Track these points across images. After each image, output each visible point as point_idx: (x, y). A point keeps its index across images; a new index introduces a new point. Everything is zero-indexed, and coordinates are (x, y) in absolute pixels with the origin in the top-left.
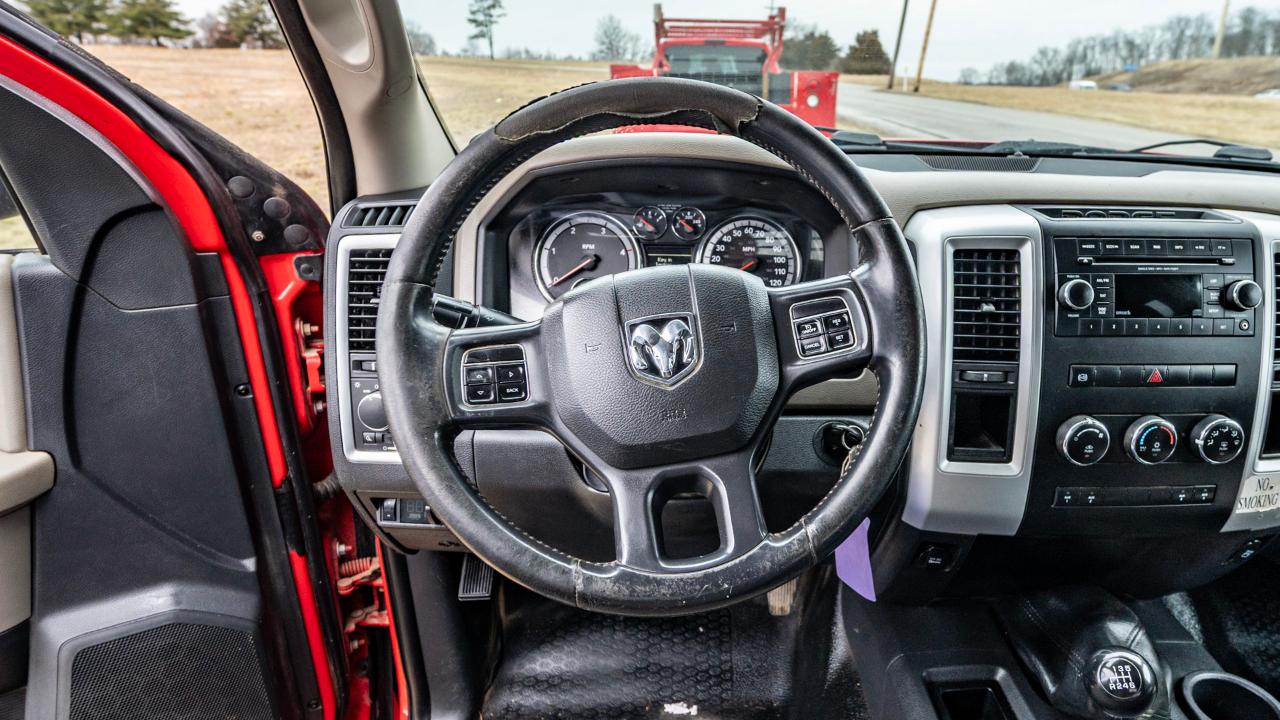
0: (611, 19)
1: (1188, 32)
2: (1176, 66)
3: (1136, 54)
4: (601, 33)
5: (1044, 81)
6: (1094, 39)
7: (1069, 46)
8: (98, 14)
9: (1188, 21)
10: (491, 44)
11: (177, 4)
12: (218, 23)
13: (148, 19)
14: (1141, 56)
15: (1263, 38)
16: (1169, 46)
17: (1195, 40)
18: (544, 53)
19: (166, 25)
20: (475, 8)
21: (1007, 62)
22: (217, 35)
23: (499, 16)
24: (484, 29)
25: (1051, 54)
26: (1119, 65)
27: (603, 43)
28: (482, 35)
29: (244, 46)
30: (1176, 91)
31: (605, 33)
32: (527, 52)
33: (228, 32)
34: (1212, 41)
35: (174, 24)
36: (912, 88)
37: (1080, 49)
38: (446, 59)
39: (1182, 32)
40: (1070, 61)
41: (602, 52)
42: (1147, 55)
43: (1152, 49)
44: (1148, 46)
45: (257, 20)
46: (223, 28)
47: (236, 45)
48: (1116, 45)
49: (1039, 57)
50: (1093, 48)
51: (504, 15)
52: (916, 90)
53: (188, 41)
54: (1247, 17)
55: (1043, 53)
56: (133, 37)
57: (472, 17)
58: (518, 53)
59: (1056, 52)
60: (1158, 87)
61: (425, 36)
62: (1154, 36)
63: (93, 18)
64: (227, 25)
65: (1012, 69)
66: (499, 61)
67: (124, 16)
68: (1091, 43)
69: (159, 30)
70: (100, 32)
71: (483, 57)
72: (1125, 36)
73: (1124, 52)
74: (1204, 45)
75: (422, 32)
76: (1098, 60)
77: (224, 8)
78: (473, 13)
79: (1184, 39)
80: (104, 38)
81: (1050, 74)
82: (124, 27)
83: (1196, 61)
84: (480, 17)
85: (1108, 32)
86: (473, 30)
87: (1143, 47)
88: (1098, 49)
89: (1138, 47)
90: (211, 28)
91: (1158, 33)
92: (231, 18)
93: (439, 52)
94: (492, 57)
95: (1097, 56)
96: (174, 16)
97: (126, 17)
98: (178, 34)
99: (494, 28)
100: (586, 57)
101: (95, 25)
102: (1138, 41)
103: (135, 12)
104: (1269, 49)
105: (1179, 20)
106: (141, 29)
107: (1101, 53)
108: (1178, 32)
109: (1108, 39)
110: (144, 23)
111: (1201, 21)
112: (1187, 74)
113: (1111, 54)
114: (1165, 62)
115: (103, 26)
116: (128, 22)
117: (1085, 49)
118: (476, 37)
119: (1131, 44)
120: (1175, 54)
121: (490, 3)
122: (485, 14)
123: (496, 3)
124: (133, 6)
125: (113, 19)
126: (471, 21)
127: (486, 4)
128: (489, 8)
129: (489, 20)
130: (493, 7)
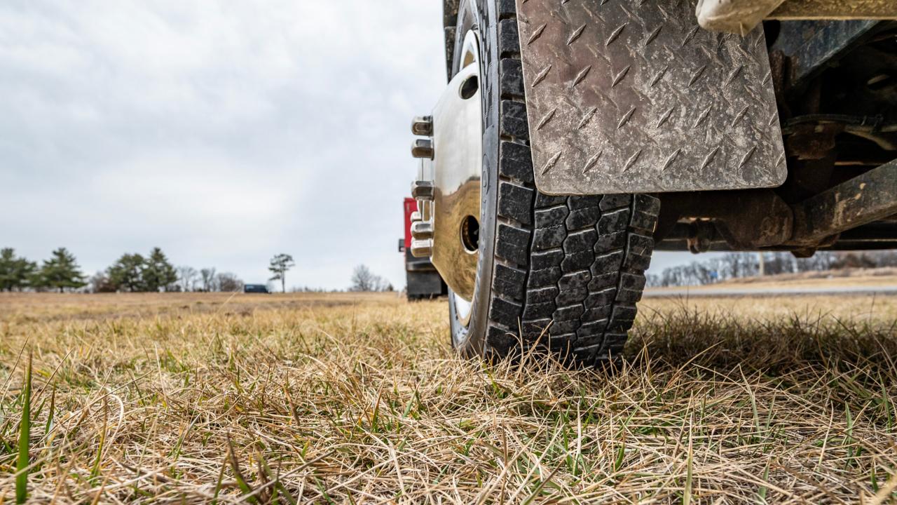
0: (363, 267)
1: (740, 262)
2: (736, 281)
3: (709, 276)
4: (355, 275)
6: (679, 268)
7: (664, 273)
8: (25, 274)
10: (283, 283)
11: (79, 267)
12: (104, 278)
13: (58, 276)
14: (712, 278)
15: (790, 263)
17: (745, 266)
18: (318, 289)
19: (69, 280)
20: (274, 261)
22: (101, 286)
23: (290, 266)
24: (279, 274)
27: (357, 282)
28: (278, 277)
29: (118, 292)
31: (359, 276)
32: (306, 289)
33: (109, 283)
34: (757, 267)
35: (75, 279)
37: (671, 275)
39: (736, 262)
41: (356, 287)
42: (716, 277)
43: (719, 272)
44: (716, 271)
45: (130, 275)
46: (106, 281)
47: (113, 291)
48: (694, 271)
50: (680, 274)
51: (293, 265)
53: (83, 288)
56: (46, 288)
57: (272, 267)
58: (300, 290)
61: (239, 281)
62: (718, 265)
63: (24, 278)
64: (109, 280)
66: (288, 294)
67: (42, 275)
68: (678, 271)
69: (64, 282)
70: (25, 285)
71: (278, 291)
72: (699, 266)
73: (700, 275)
74: (752, 268)
75: (237, 279)
77: (110, 268)
78: (273, 264)
79: (739, 266)
80: (26, 289)
82: (41, 282)
83: (749, 278)
84: (278, 267)
86: (272, 274)
87: (713, 272)
88: (683, 274)
89: (709, 272)
90: (98, 280)
92: (113, 275)
94: (284, 292)
95: (683, 278)
96: (76, 274)
97: (45, 276)
98: (77, 285)
99: (286, 273)
100: (345, 290)
101: (23, 281)
102: (708, 268)
103: (50, 272)
104: (796, 270)
106: (52, 282)
107: (686, 276)
108: (733, 261)
109: (689, 267)
110: (55, 279)
115: (27, 281)
116: (44, 279)
117: (675, 274)
118: (274, 278)
121: (284, 258)
122: (281, 265)
123: (288, 258)
124: (50, 268)
125: (35, 278)
126: (271, 269)
127: (282, 259)
128: (284, 261)
129: (283, 268)
130: (287, 260)
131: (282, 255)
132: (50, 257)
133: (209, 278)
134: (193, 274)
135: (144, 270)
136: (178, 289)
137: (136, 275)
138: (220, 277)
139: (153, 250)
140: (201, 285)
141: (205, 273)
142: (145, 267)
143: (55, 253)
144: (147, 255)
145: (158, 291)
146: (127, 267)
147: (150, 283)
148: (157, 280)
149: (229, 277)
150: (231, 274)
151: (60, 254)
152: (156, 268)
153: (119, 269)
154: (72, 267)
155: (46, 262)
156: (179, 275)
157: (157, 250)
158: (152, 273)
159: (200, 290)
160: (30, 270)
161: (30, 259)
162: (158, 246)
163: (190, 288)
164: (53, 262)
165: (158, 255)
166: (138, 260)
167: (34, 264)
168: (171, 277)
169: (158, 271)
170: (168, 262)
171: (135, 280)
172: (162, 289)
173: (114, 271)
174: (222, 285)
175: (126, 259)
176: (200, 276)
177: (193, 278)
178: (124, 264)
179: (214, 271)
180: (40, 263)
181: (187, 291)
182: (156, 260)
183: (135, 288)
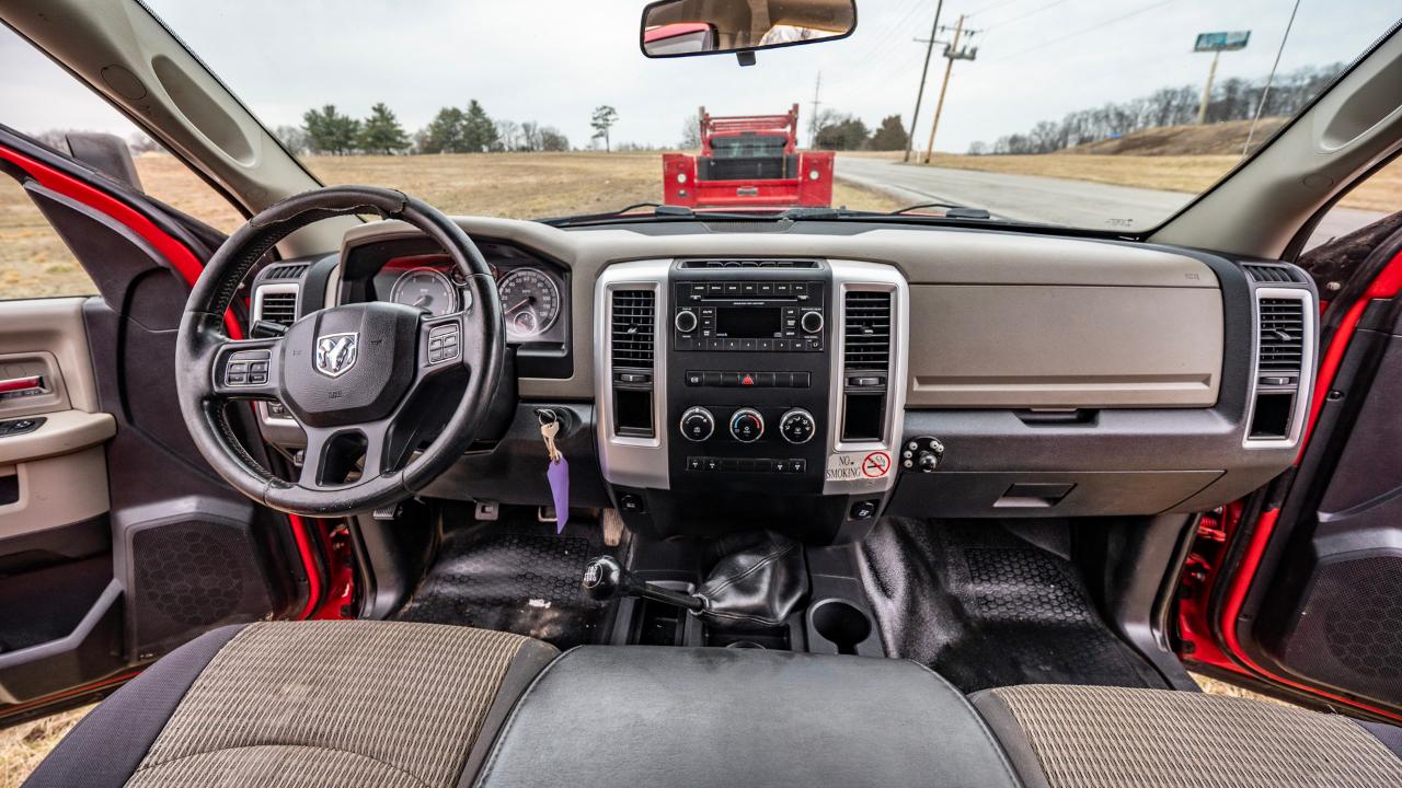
1: (1174, 103)
2: (1161, 132)
3: (1125, 123)
4: (687, 128)
5: (1042, 150)
6: (1087, 113)
7: (1065, 120)
8: (352, 135)
9: (1174, 93)
10: (608, 140)
11: (401, 124)
12: (427, 137)
13: (382, 136)
14: (1129, 125)
15: (1246, 104)
16: (1156, 116)
17: (1180, 109)
18: (645, 146)
19: (394, 140)
20: (596, 116)
21: (1010, 134)
22: (425, 145)
23: (613, 120)
24: (603, 130)
25: (1048, 127)
26: (1109, 132)
27: (688, 136)
28: (601, 135)
29: (443, 152)
30: (1161, 154)
31: (691, 129)
32: (634, 145)
33: (432, 143)
34: (1197, 109)
35: (399, 138)
36: (924, 160)
37: (1075, 121)
38: (576, 154)
39: (1169, 103)
40: (1066, 132)
41: (687, 143)
42: (1136, 124)
43: (1140, 119)
44: (1136, 117)
45: (451, 133)
46: (429, 140)
47: (437, 151)
48: (1107, 116)
49: (1038, 130)
50: (1086, 120)
51: (617, 119)
52: (927, 161)
53: (408, 151)
54: (1231, 87)
55: (1042, 126)
56: (373, 150)
57: (594, 122)
58: (627, 147)
59: (1053, 125)
60: (1144, 151)
62: (1141, 108)
63: (350, 139)
64: (432, 137)
65: (1014, 140)
66: (614, 153)
67: (366, 135)
68: (1085, 116)
69: (389, 143)
70: (353, 147)
71: (602, 151)
72: (1116, 109)
73: (1115, 122)
74: (1189, 114)
75: (560, 135)
76: (1090, 129)
77: (430, 125)
78: (595, 119)
79: (1171, 108)
80: (355, 151)
81: (1047, 143)
82: (368, 143)
83: (1181, 127)
84: (600, 122)
85: (1100, 106)
86: (595, 131)
87: (1132, 117)
88: (1090, 121)
89: (1127, 117)
90: (421, 139)
91: (1147, 105)
92: (435, 133)
93: (571, 148)
94: (608, 150)
95: (1090, 126)
96: (400, 133)
97: (370, 136)
98: (400, 146)
99: (610, 128)
101: (350, 143)
102: (1127, 112)
103: (373, 132)
104: (1251, 114)
105: (1166, 93)
106: (378, 144)
107: (1093, 124)
108: (1164, 102)
109: (1100, 112)
110: (379, 139)
111: (1186, 92)
112: (1172, 139)
113: (1104, 124)
114: (1153, 129)
115: (354, 143)
116: (369, 139)
117: (1079, 121)
118: (597, 136)
119: (1120, 116)
120: (1161, 121)
121: (607, 110)
122: (603, 119)
123: (612, 111)
124: (373, 127)
125: (361, 139)
126: (594, 125)
127: (605, 112)
128: (606, 114)
129: (607, 124)
130: (610, 113)
131: (605, 107)
132: (371, 114)
133: (531, 133)
134: (514, 129)
135: (464, 127)
136: (500, 149)
137: (457, 133)
138: (542, 132)
139: (470, 103)
140: (523, 142)
141: (526, 127)
142: (465, 123)
143: (374, 109)
144: (464, 109)
145: (481, 151)
146: (446, 124)
147: (471, 143)
148: (478, 139)
149: (551, 131)
150: (554, 129)
151: (380, 109)
152: (476, 124)
153: (439, 125)
154: (394, 126)
155: (368, 121)
156: (500, 132)
157: (474, 103)
158: (471, 132)
159: (523, 149)
160: (354, 130)
161: (353, 118)
162: (475, 98)
163: (513, 146)
164: (375, 120)
165: (476, 109)
166: (454, 115)
167: (357, 123)
168: (493, 136)
169: (478, 128)
170: (486, 116)
171: (456, 138)
172: (485, 148)
173: (436, 128)
174: (545, 141)
175: (445, 114)
176: (521, 131)
177: (515, 133)
178: (443, 120)
179: (535, 125)
180: (363, 121)
181: (511, 149)
182: (475, 114)
183: (460, 148)
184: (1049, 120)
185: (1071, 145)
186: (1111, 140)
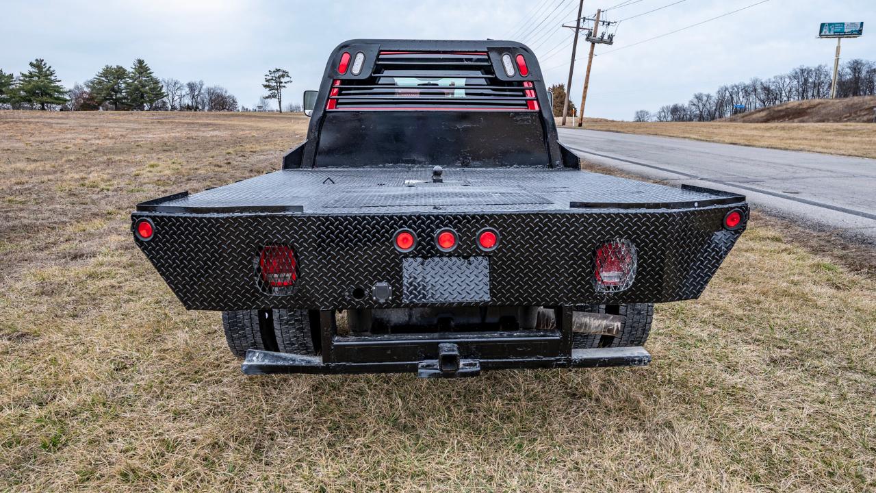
1: (810, 79)
2: (803, 104)
3: (772, 97)
5: (701, 118)
6: (737, 87)
7: (718, 93)
8: (4, 88)
9: (809, 71)
10: (280, 102)
11: (59, 80)
12: (84, 92)
13: (38, 91)
14: (775, 99)
15: (871, 81)
16: (797, 90)
17: (816, 85)
19: (50, 95)
20: (268, 78)
21: (671, 105)
22: (83, 101)
23: (286, 83)
24: (276, 92)
25: (705, 99)
26: (759, 105)
28: (273, 96)
29: (101, 109)
33: (90, 99)
34: (830, 85)
35: (56, 95)
36: (578, 124)
37: (727, 94)
38: (246, 114)
39: (806, 80)
40: (721, 104)
42: (780, 98)
43: (784, 93)
44: (780, 91)
45: (113, 90)
46: (86, 96)
47: (96, 108)
48: (755, 90)
49: (695, 101)
50: (737, 93)
51: (290, 82)
52: (580, 125)
53: (65, 106)
54: (856, 67)
55: (699, 98)
56: (25, 104)
57: (266, 84)
59: (708, 96)
61: (230, 97)
62: (784, 84)
64: (90, 94)
65: (675, 110)
66: (286, 113)
67: (21, 89)
68: (736, 90)
69: (45, 99)
71: (274, 111)
72: (762, 84)
73: (762, 95)
75: (228, 95)
76: (742, 100)
77: (90, 82)
78: (267, 81)
79: (808, 84)
81: (705, 114)
82: (20, 97)
83: (817, 101)
84: (273, 84)
85: (748, 82)
86: (267, 92)
87: (777, 92)
88: (741, 93)
89: (773, 92)
90: (74, 93)
91: (787, 81)
92: (93, 88)
93: (240, 109)
94: (280, 111)
96: (57, 89)
97: (23, 90)
98: (59, 101)
99: (283, 90)
102: (772, 88)
103: (28, 87)
105: (802, 71)
108: (802, 80)
109: (748, 87)
110: (34, 94)
111: (819, 71)
112: (809, 110)
113: (752, 98)
114: (794, 101)
115: (5, 97)
116: (23, 94)
117: (731, 94)
118: (269, 97)
119: (767, 89)
120: (803, 94)
121: (280, 73)
122: (276, 82)
123: (285, 74)
124: (29, 82)
125: (14, 92)
127: (277, 75)
128: (279, 77)
129: (280, 86)
130: (283, 76)
131: (278, 70)
132: (27, 69)
133: (197, 92)
134: (179, 89)
135: (128, 85)
136: (163, 107)
137: (119, 91)
138: (210, 92)
139: (136, 62)
140: (187, 101)
141: (192, 87)
142: (129, 80)
143: (31, 64)
144: (129, 67)
145: (142, 109)
146: (108, 81)
147: (134, 100)
148: (142, 97)
149: (219, 91)
150: (221, 89)
151: (38, 65)
152: (141, 82)
153: (100, 83)
154: (53, 82)
155: (23, 75)
156: (165, 90)
157: (141, 62)
158: (137, 89)
159: (189, 108)
160: (8, 84)
162: (142, 58)
163: (177, 104)
164: (31, 75)
165: (141, 67)
166: (120, 73)
167: (11, 76)
168: (159, 95)
169: (144, 86)
170: (152, 75)
171: (119, 95)
172: (146, 106)
173: (93, 85)
174: (211, 100)
175: (107, 72)
176: (186, 90)
177: (179, 93)
178: (106, 77)
179: (202, 85)
180: (16, 74)
181: (174, 108)
182: (140, 73)
183: (119, 105)
184: (705, 92)
185: (728, 115)
186: (762, 110)
